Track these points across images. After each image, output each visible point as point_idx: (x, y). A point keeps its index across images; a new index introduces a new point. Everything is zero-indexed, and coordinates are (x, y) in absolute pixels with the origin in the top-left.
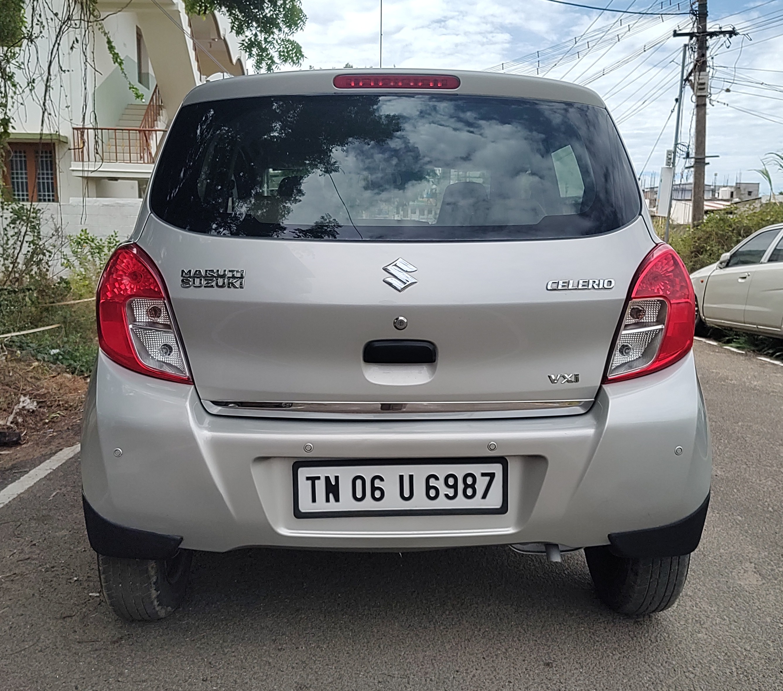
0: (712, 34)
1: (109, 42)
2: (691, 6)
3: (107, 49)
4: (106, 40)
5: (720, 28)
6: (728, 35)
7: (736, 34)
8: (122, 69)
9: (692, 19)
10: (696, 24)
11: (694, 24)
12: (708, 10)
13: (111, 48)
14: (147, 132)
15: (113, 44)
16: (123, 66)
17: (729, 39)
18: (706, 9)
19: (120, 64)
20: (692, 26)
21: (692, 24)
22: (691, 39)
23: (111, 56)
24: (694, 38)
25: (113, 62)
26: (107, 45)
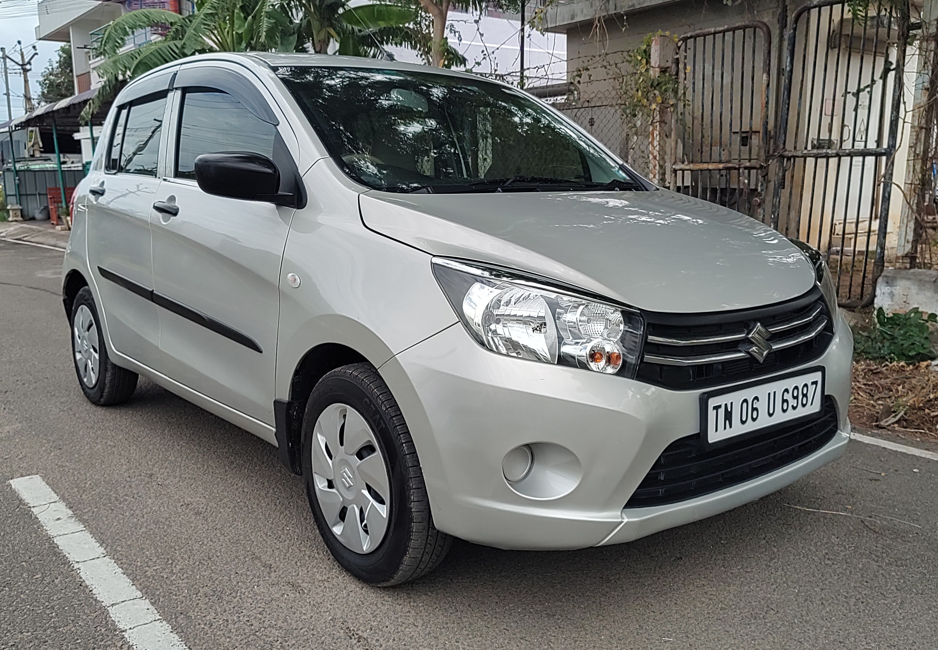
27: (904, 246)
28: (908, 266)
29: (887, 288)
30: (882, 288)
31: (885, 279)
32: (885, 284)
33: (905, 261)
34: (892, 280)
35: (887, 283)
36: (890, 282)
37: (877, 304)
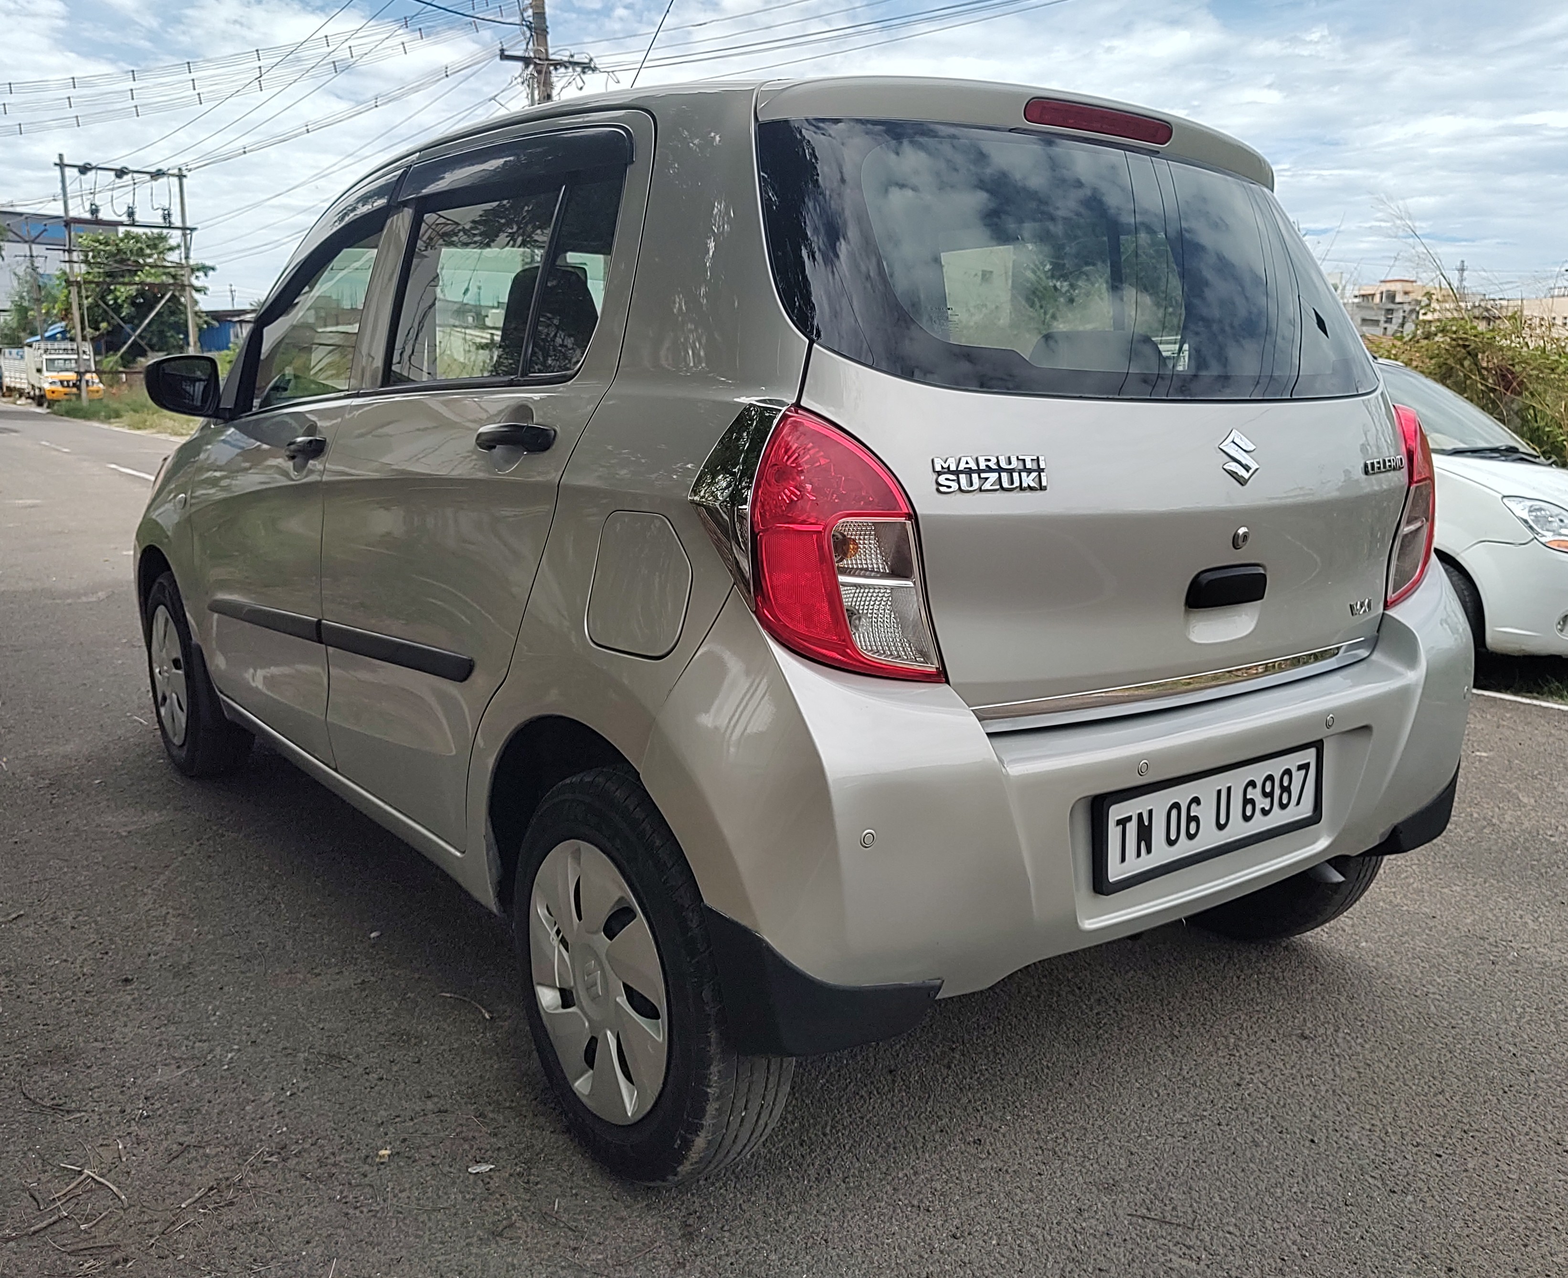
0: (557, 64)
2: (522, 14)
5: (572, 56)
6: (579, 69)
7: (594, 70)
9: (524, 34)
10: (531, 43)
11: (528, 44)
12: (548, 24)
17: (582, 76)
18: (545, 22)
20: (524, 47)
21: (525, 43)
22: (527, 67)
24: (532, 67)
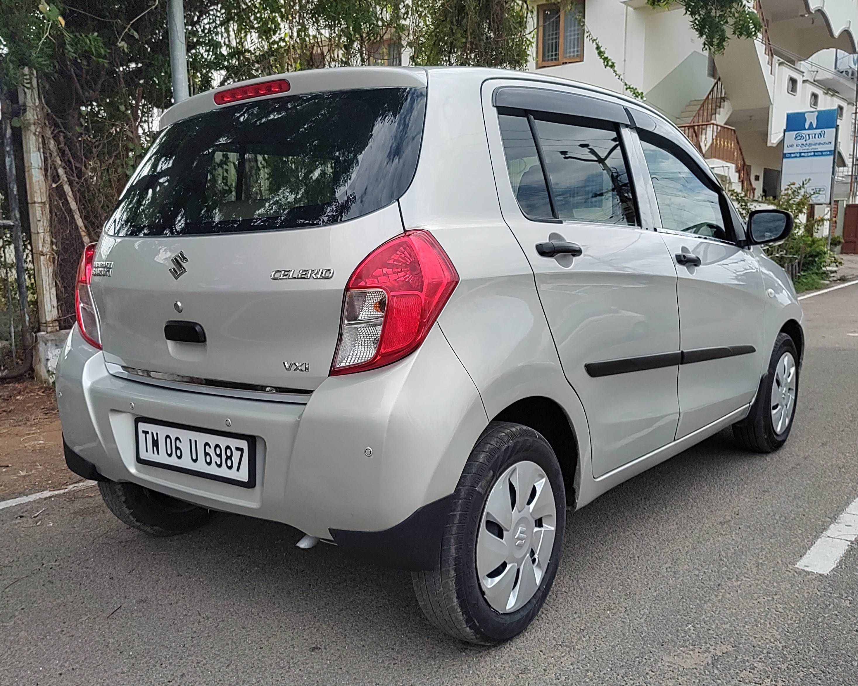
1: (598, 48)
3: (597, 55)
4: (596, 46)
8: (615, 71)
13: (600, 53)
14: (696, 127)
15: (602, 49)
16: (615, 69)
19: (612, 66)
23: (602, 61)
25: (604, 67)
26: (596, 52)
27: (51, 311)
28: (58, 328)
29: (57, 350)
30: (53, 351)
31: (53, 342)
32: (55, 347)
33: (54, 325)
34: (60, 342)
35: (56, 345)
36: (58, 344)
37: (51, 366)
